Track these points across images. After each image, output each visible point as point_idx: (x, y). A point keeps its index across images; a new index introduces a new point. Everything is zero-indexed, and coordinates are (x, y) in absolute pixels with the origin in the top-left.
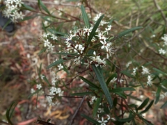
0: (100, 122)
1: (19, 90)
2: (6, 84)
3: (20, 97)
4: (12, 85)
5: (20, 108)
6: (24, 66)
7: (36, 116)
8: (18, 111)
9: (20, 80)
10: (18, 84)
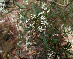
0: (49, 55)
1: (14, 43)
2: (6, 42)
3: (14, 47)
4: (10, 42)
5: (15, 52)
6: (14, 31)
7: (24, 55)
8: (15, 53)
9: (13, 38)
10: (12, 41)
